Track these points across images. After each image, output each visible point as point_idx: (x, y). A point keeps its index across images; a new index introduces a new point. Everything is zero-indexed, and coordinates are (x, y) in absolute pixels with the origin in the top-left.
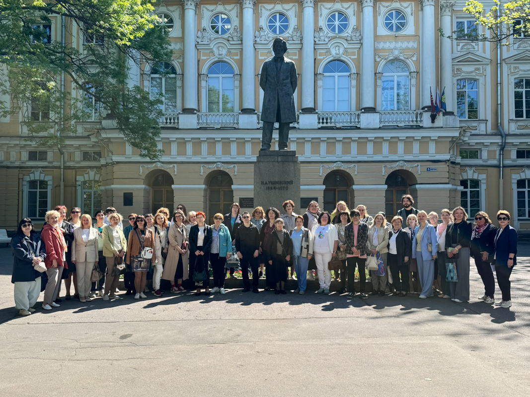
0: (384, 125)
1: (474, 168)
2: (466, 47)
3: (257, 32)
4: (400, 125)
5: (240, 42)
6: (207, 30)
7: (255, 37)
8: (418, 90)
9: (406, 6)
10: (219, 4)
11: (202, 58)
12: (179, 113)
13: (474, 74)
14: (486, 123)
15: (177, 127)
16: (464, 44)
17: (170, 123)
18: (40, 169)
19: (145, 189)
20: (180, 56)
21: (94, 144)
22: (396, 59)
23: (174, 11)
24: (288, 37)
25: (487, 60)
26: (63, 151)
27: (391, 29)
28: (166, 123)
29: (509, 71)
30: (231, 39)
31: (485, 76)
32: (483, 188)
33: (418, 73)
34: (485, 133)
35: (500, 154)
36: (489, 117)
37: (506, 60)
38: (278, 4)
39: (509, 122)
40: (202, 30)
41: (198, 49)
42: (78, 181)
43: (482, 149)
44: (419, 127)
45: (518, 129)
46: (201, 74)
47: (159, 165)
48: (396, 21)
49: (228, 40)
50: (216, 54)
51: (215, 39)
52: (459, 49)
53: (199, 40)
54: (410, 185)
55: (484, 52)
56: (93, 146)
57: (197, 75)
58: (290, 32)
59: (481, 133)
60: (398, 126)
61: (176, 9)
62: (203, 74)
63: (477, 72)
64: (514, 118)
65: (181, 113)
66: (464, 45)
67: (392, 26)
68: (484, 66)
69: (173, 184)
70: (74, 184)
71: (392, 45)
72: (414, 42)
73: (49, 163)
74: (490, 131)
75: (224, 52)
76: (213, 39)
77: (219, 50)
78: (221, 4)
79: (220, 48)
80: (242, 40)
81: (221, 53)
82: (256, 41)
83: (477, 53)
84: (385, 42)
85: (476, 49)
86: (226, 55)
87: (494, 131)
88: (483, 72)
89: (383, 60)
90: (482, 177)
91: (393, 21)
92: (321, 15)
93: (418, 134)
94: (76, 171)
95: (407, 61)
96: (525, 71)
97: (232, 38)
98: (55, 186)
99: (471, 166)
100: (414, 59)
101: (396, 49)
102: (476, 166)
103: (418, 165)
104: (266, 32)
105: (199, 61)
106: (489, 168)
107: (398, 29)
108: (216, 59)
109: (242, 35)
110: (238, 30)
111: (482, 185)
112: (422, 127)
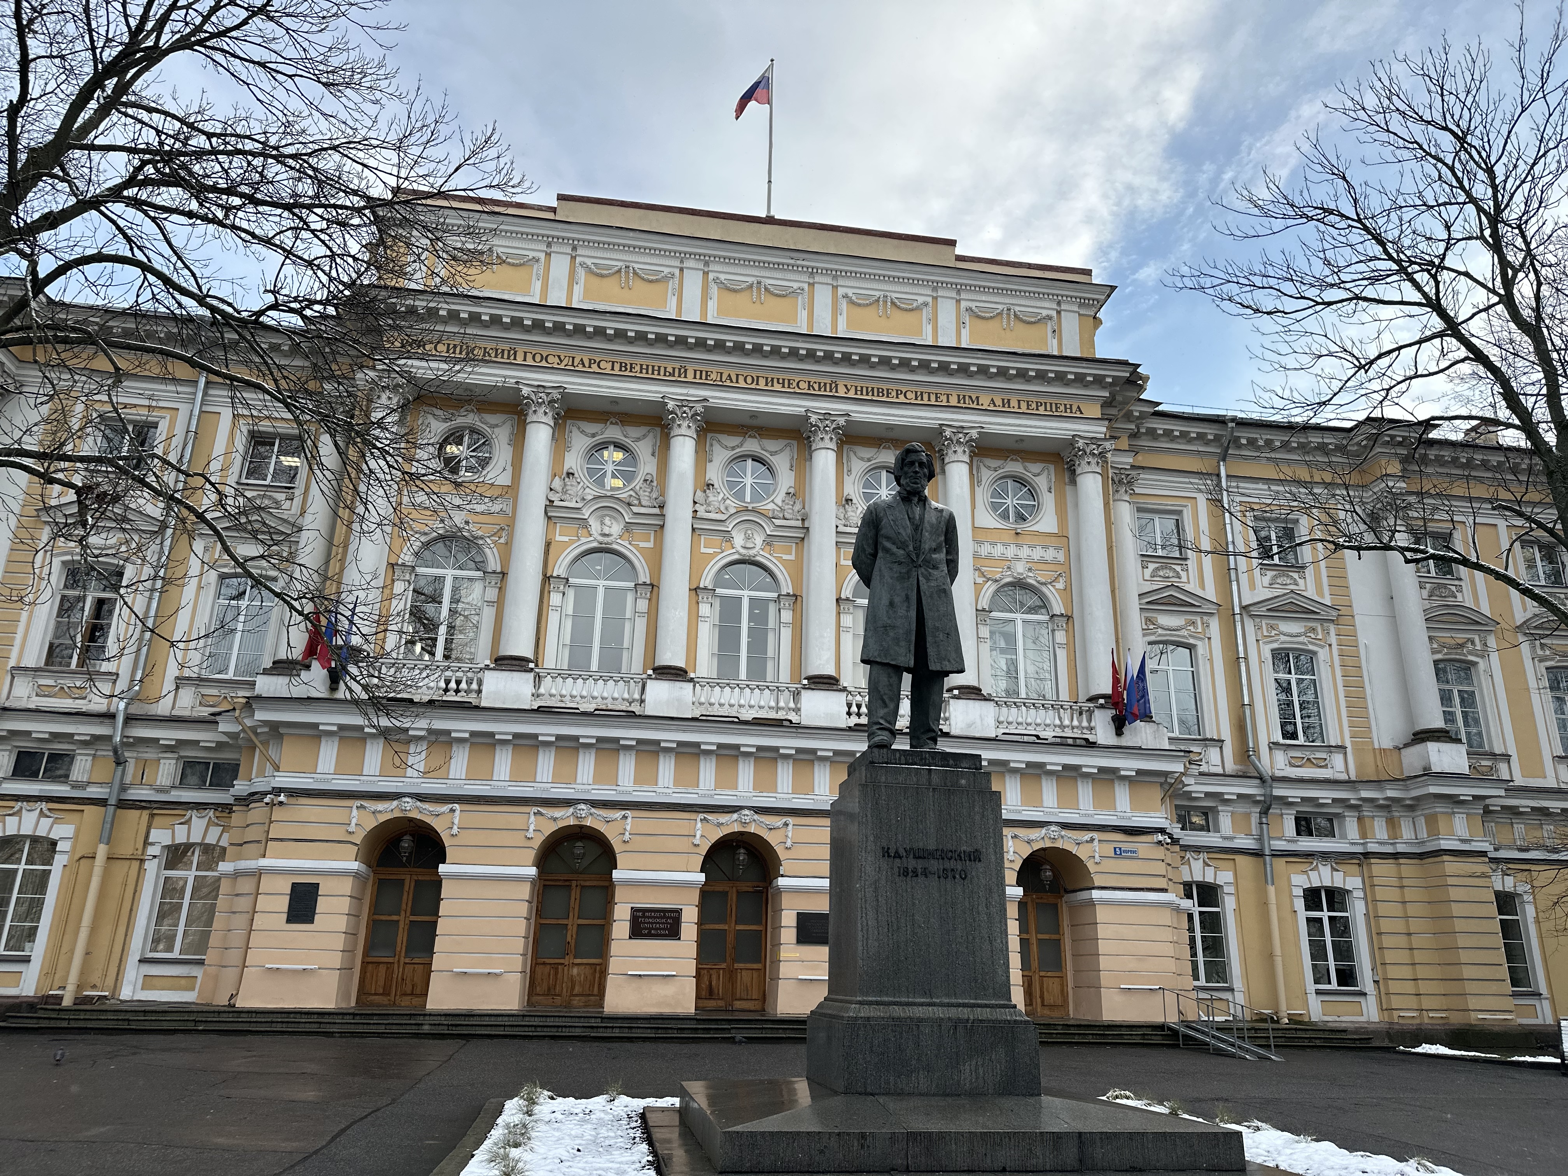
0: (1007, 731)
1: (1203, 856)
2: (1161, 573)
3: (699, 493)
4: (1042, 735)
5: (657, 511)
6: (576, 475)
7: (695, 503)
8: (1072, 658)
9: (1037, 471)
10: (612, 423)
11: (558, 538)
12: (487, 667)
13: (1184, 633)
14: (1221, 748)
15: (475, 702)
16: (1157, 565)
17: (457, 691)
18: (44, 805)
19: (357, 875)
20: (502, 529)
21: (225, 739)
22: (1020, 584)
23: (497, 426)
24: (774, 510)
25: (1211, 606)
26: (127, 754)
27: (1005, 516)
28: (446, 690)
29: (1259, 633)
30: (636, 502)
31: (1209, 638)
32: (1229, 904)
33: (1069, 618)
34: (1219, 770)
35: (1261, 823)
36: (1226, 733)
37: (1251, 608)
38: (750, 436)
39: (1270, 748)
40: (565, 475)
41: (549, 518)
42: (152, 844)
43: (1220, 808)
44: (1090, 745)
45: (1292, 765)
46: (552, 576)
47: (408, 803)
48: (1015, 502)
49: (629, 504)
50: (593, 532)
51: (596, 498)
52: (1147, 577)
53: (553, 497)
54: (1067, 892)
55: (1203, 587)
56: (220, 746)
57: (541, 577)
58: (779, 501)
59: (1214, 770)
60: (1038, 737)
61: (504, 423)
62: (558, 577)
63: (1191, 628)
64: (1282, 741)
65: (492, 666)
66: (1157, 569)
67: (1007, 509)
68: (1205, 618)
69: (444, 862)
70: (140, 852)
71: (1011, 551)
72: (1057, 549)
73: (73, 787)
74: (1231, 766)
75: (615, 529)
76: (590, 497)
77: (602, 523)
78: (616, 424)
79: (607, 521)
80: (661, 507)
81: (606, 530)
82: (696, 511)
83: (1187, 587)
84: (994, 544)
85: (1184, 579)
86: (621, 537)
87: (1239, 767)
88: (1204, 630)
89: (990, 582)
90: (1223, 877)
91: (1009, 501)
92: (850, 471)
93: (1090, 762)
94: (152, 816)
95: (1044, 589)
96: (1291, 636)
97: (639, 499)
98: (77, 857)
99: (1197, 849)
100: (1060, 585)
101: (1017, 559)
102: (1209, 849)
103: (1092, 840)
104: (722, 495)
105: (548, 545)
106: (1239, 858)
107: (1021, 518)
108: (595, 544)
109: (663, 494)
110: (655, 484)
111: (1226, 898)
112: (1095, 743)
